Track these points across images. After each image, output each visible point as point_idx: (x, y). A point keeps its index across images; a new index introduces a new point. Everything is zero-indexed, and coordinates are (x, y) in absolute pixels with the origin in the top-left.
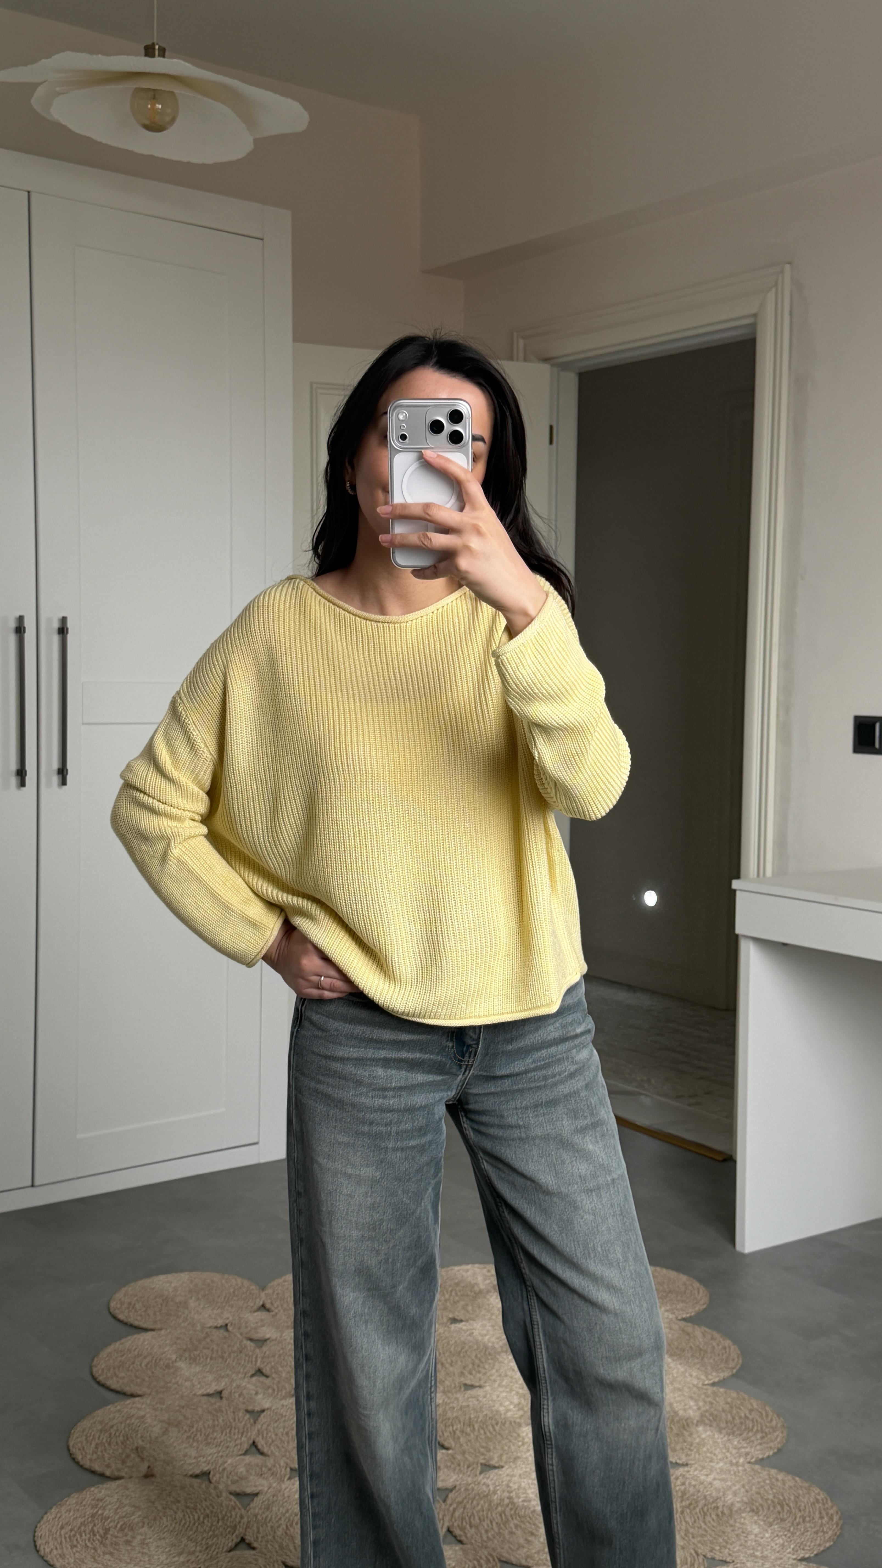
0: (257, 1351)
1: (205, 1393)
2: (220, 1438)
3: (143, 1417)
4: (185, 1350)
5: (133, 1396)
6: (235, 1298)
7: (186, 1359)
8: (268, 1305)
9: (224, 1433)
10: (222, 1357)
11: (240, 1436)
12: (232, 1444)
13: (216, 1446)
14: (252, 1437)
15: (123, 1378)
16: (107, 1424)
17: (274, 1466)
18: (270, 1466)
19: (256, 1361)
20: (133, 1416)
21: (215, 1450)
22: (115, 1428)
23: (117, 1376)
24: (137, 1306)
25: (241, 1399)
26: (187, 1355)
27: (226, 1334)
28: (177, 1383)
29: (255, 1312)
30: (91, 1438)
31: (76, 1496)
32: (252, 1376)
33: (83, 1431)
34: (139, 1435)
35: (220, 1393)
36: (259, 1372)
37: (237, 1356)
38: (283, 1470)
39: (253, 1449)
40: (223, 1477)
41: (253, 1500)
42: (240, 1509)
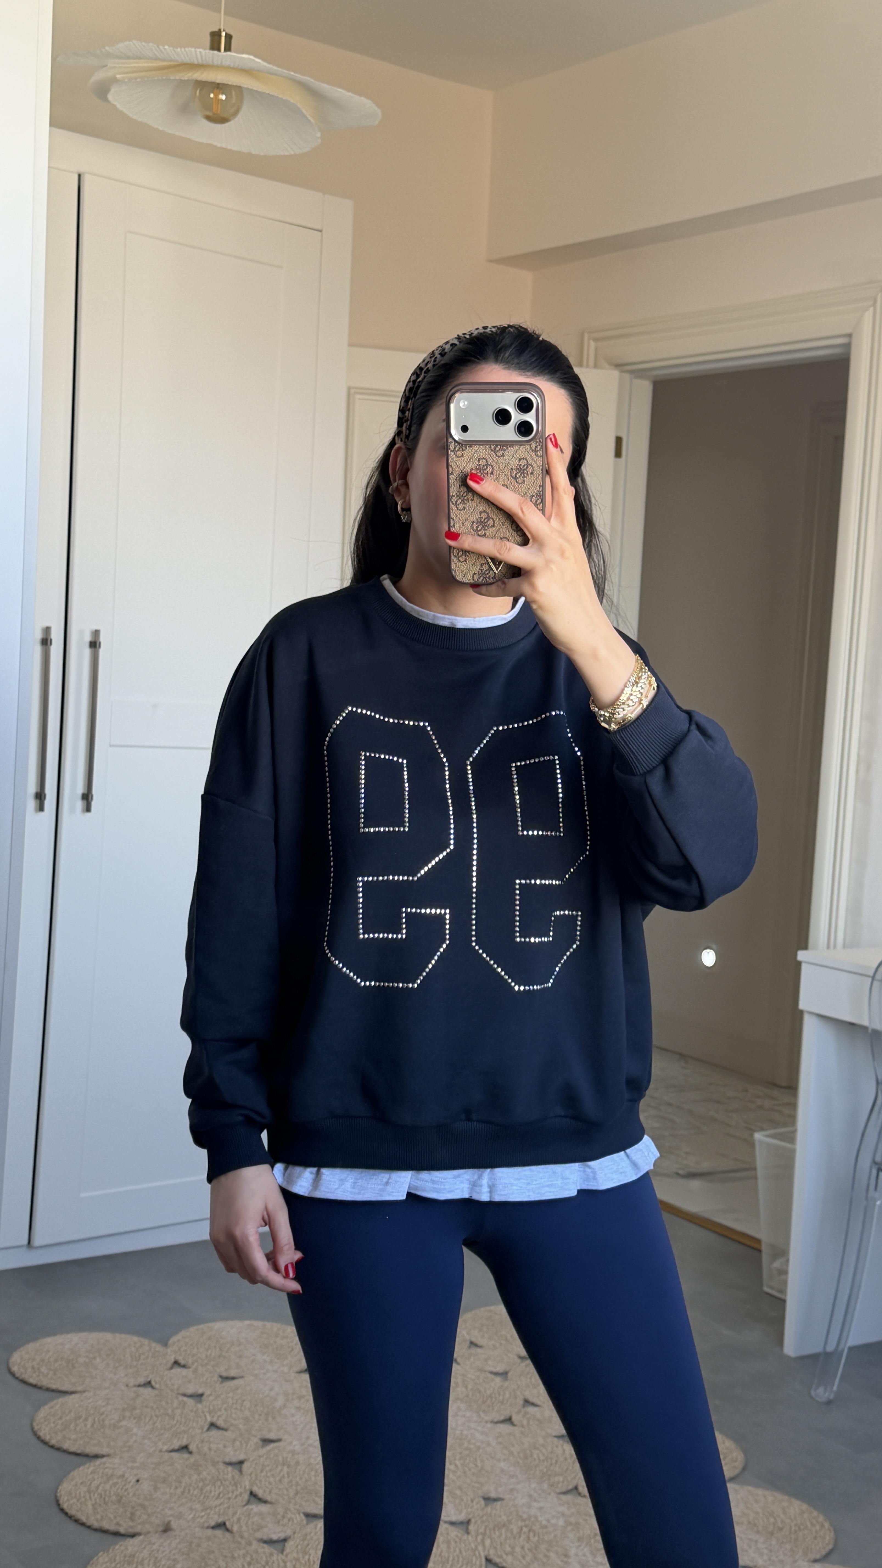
0: (199, 1406)
1: (171, 1448)
2: (215, 1491)
3: (123, 1476)
4: (124, 1410)
5: (96, 1457)
6: (142, 1357)
7: (130, 1418)
8: (182, 1362)
9: (217, 1487)
10: (168, 1415)
11: (234, 1488)
12: (230, 1495)
13: (217, 1499)
14: (248, 1487)
15: (75, 1440)
16: (90, 1485)
17: (286, 1512)
18: (282, 1513)
19: (205, 1416)
20: (112, 1475)
21: (218, 1502)
22: (101, 1488)
23: (70, 1439)
25: (212, 1452)
26: (127, 1414)
27: (156, 1392)
28: (135, 1441)
29: (171, 1368)
30: (83, 1499)
31: (106, 1554)
32: (208, 1430)
33: (70, 1494)
34: (131, 1495)
35: (185, 1448)
36: (213, 1425)
37: (182, 1413)
38: (298, 1516)
39: (253, 1499)
40: (241, 1527)
41: (284, 1546)
42: (278, 1555)
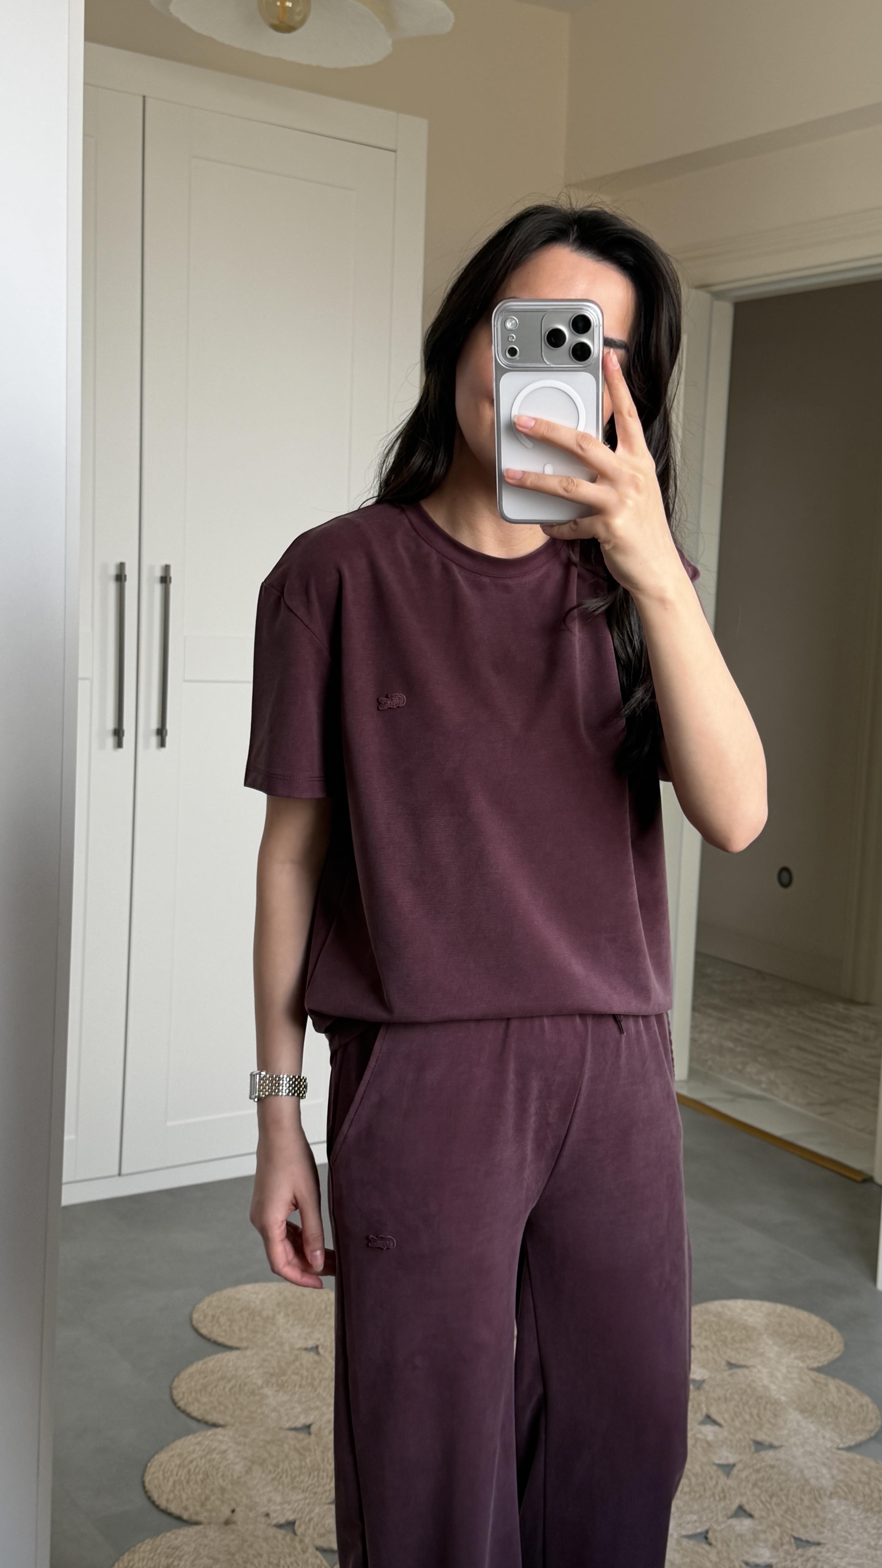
1: (293, 1426)
2: (307, 1482)
3: (225, 1451)
4: (272, 1375)
5: (215, 1425)
7: (273, 1385)
10: (313, 1386)
12: (320, 1490)
13: (303, 1491)
15: (205, 1404)
16: (186, 1458)
20: (215, 1449)
21: (301, 1496)
22: (194, 1463)
23: (199, 1401)
24: (222, 1320)
26: (274, 1380)
27: (317, 1358)
28: (263, 1413)
30: (169, 1473)
31: (151, 1542)
33: (160, 1466)
34: (220, 1474)
35: (307, 1428)
40: (309, 1528)
